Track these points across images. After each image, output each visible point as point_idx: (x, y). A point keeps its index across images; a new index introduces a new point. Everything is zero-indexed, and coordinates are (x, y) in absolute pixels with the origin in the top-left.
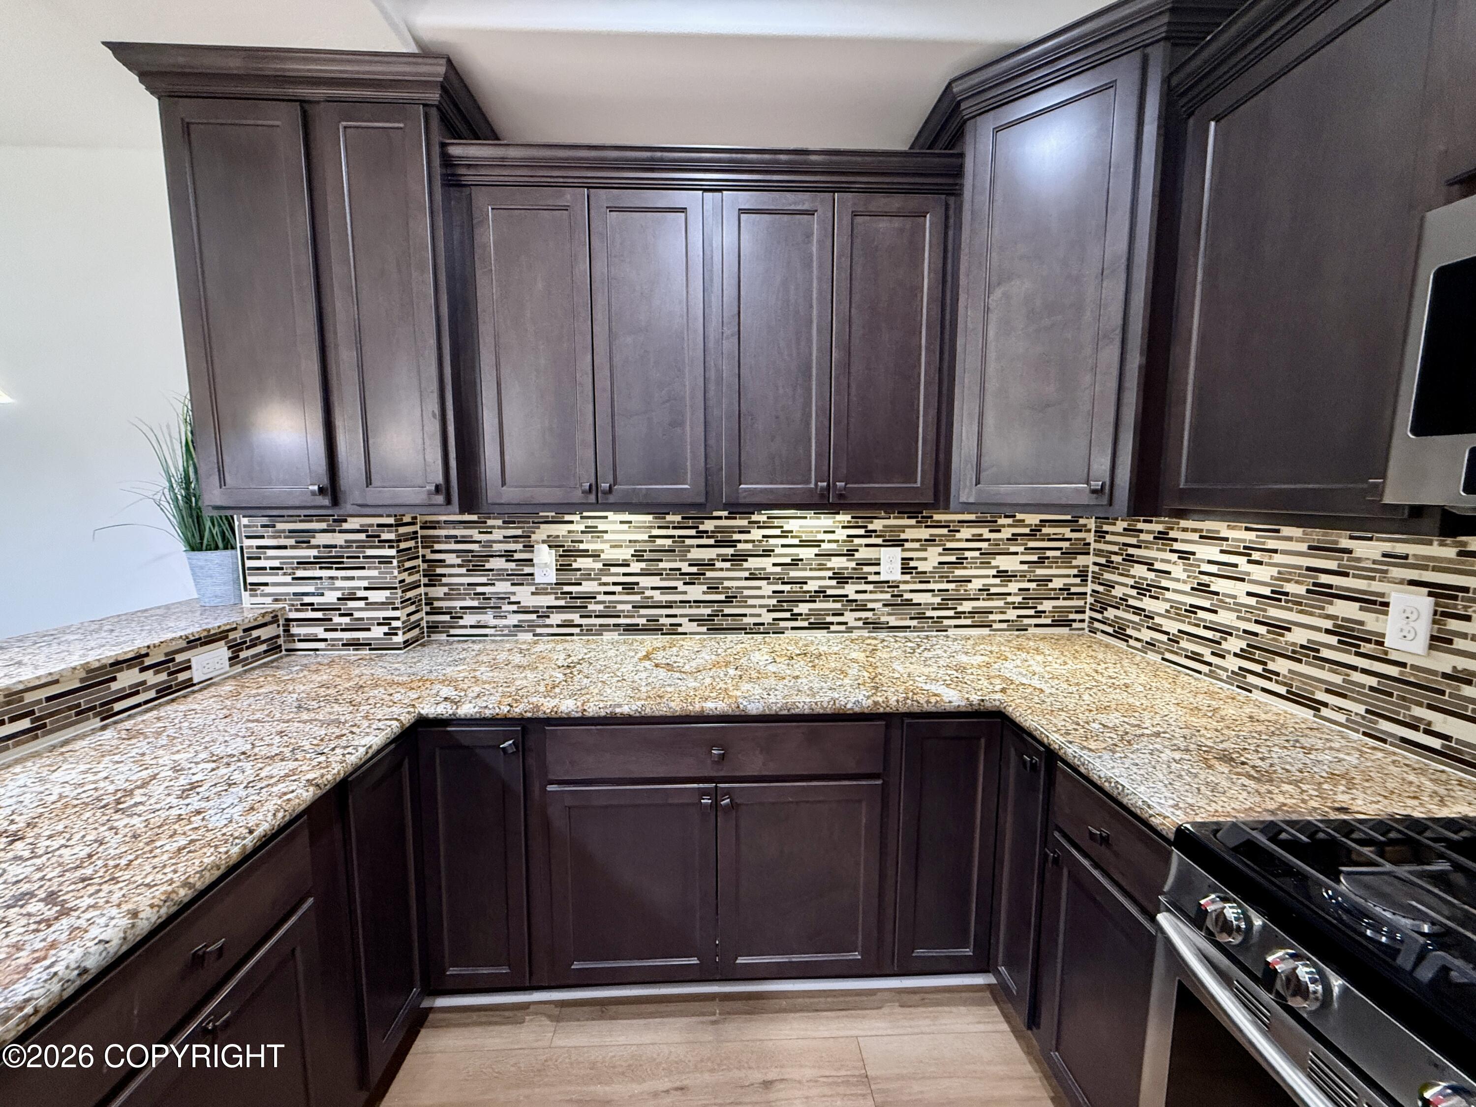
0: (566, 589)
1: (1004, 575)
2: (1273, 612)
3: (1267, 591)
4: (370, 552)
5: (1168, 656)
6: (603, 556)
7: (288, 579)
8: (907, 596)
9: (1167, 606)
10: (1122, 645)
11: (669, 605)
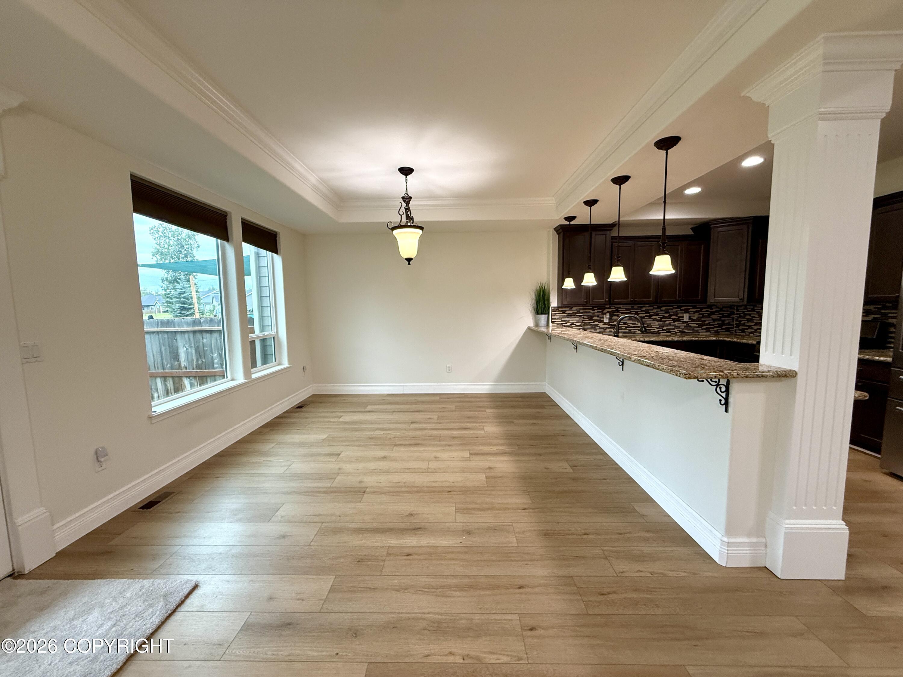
0: (611, 323)
1: (713, 319)
4: (577, 315)
7: (560, 320)
8: (690, 325)
9: (754, 323)
11: (634, 327)
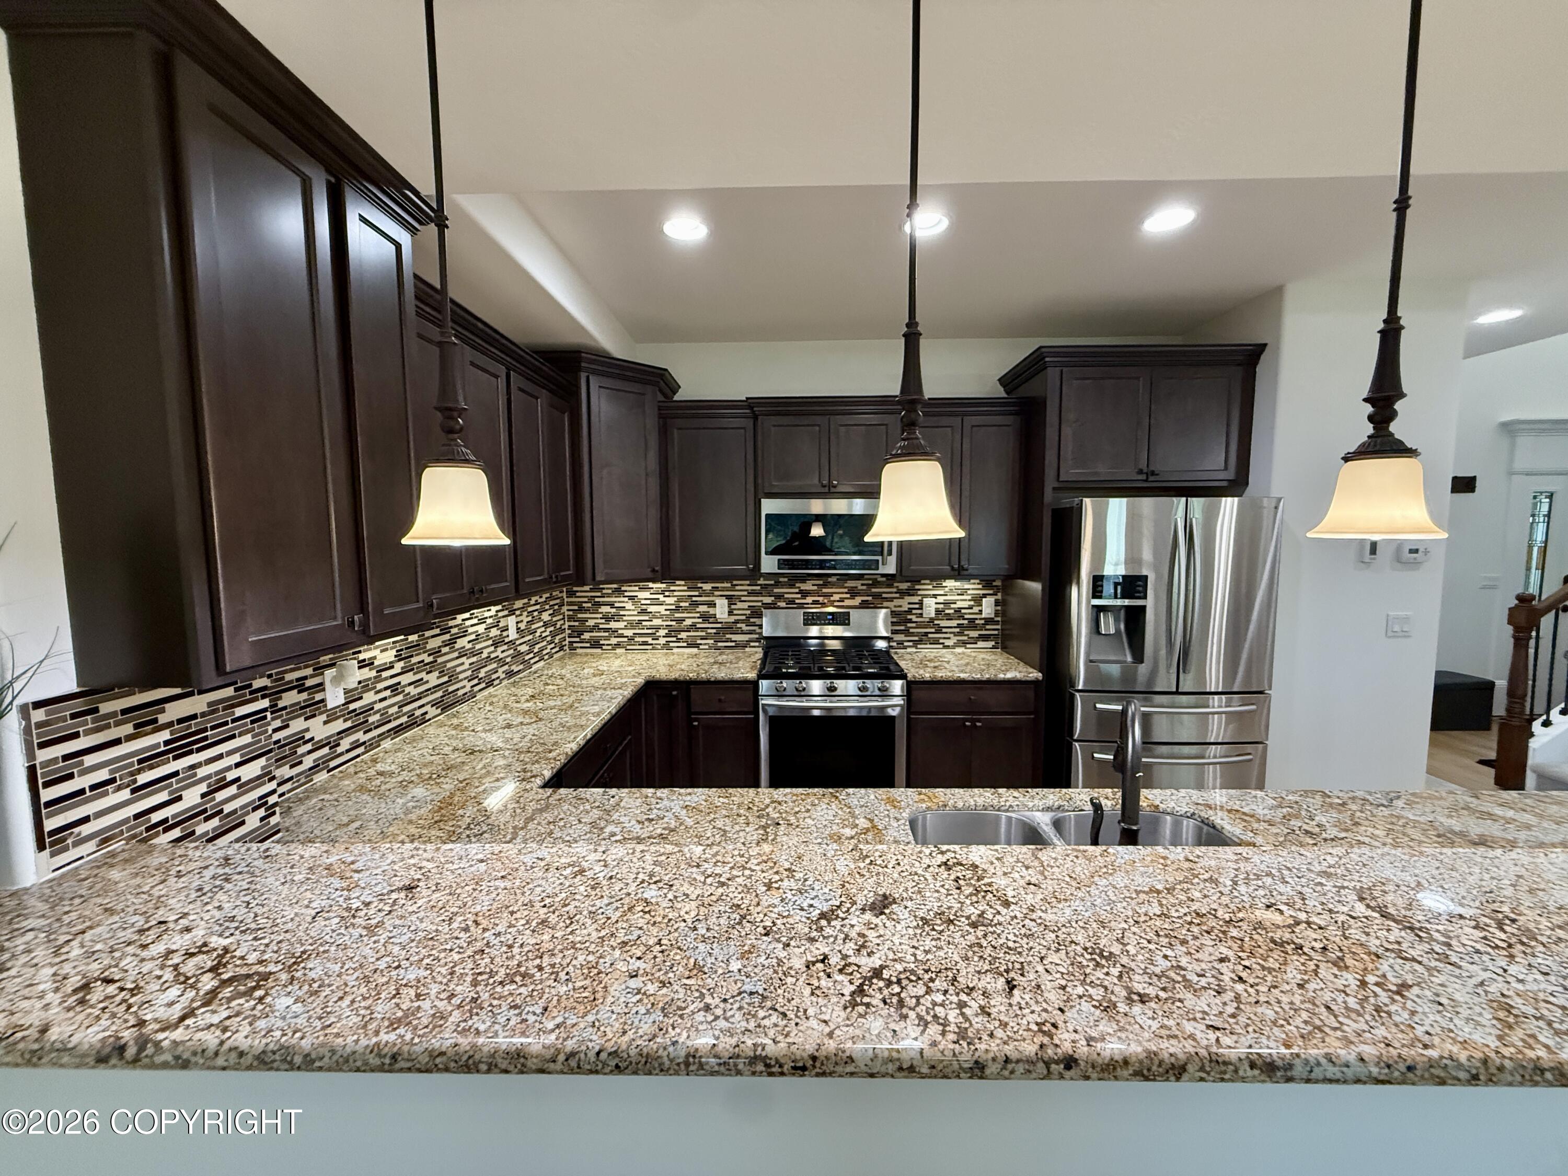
0: (352, 706)
1: (545, 624)
2: (677, 615)
3: (673, 607)
5: (629, 647)
6: (376, 663)
8: (518, 649)
9: (625, 624)
10: (599, 651)
